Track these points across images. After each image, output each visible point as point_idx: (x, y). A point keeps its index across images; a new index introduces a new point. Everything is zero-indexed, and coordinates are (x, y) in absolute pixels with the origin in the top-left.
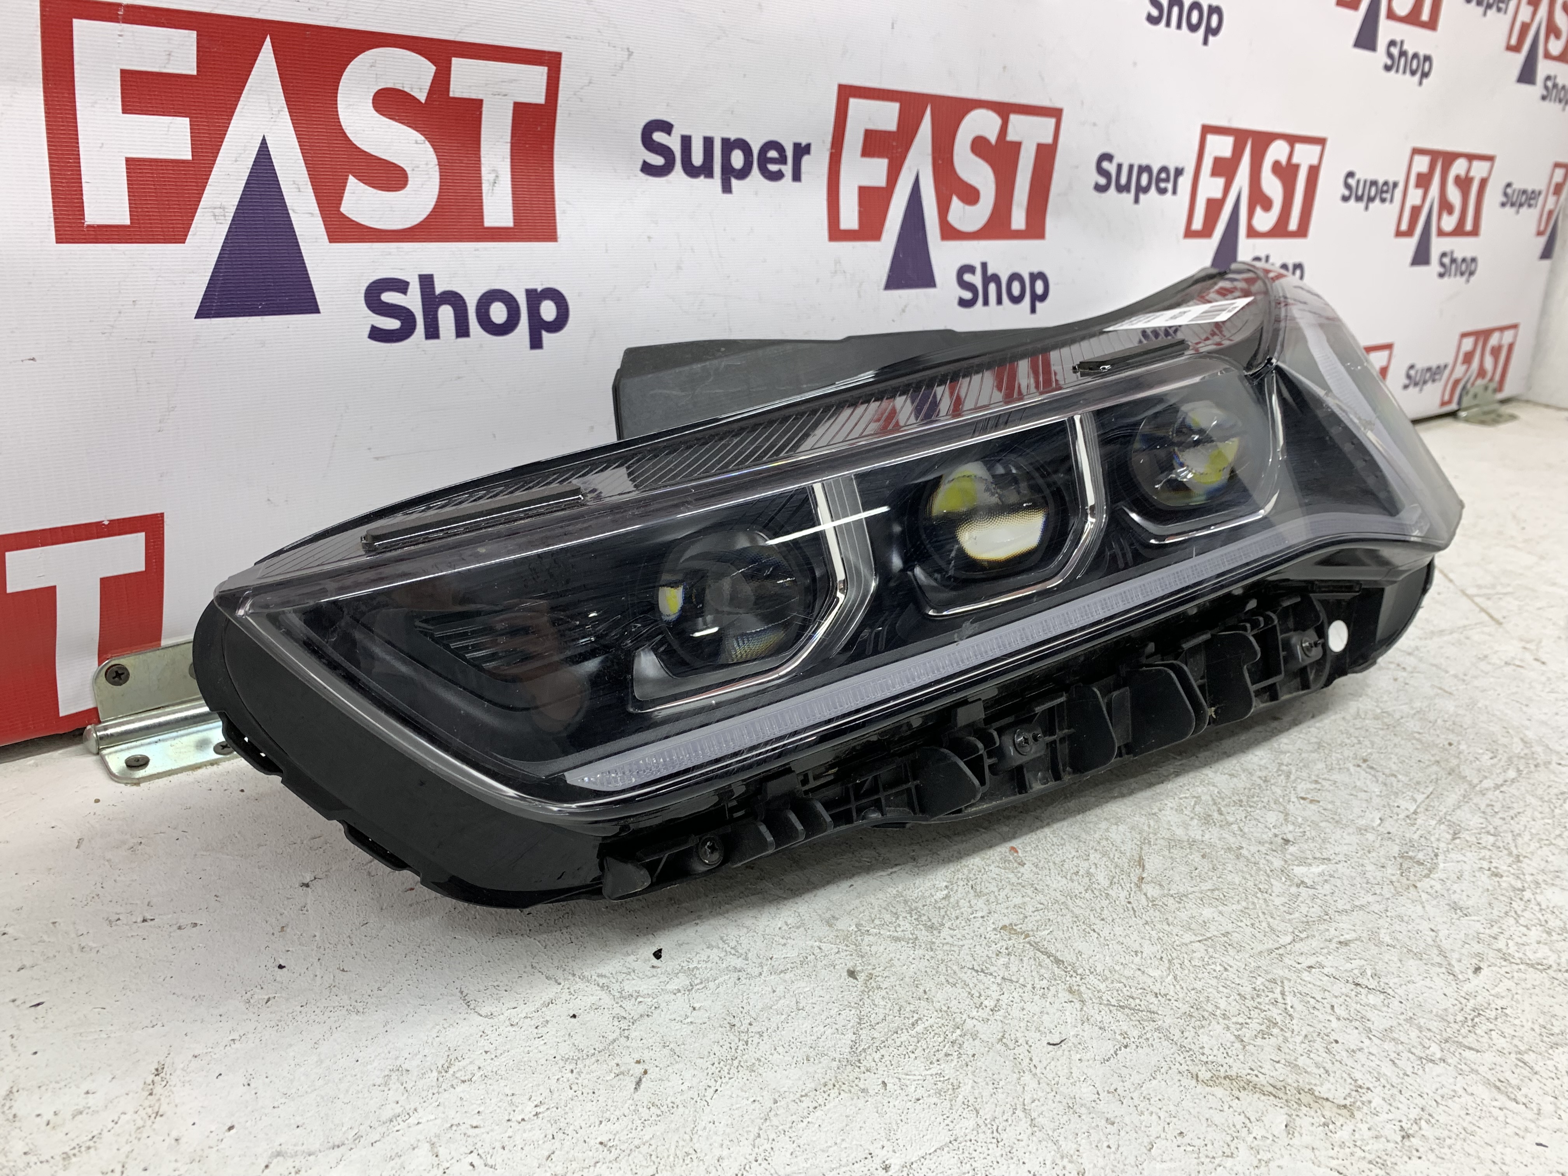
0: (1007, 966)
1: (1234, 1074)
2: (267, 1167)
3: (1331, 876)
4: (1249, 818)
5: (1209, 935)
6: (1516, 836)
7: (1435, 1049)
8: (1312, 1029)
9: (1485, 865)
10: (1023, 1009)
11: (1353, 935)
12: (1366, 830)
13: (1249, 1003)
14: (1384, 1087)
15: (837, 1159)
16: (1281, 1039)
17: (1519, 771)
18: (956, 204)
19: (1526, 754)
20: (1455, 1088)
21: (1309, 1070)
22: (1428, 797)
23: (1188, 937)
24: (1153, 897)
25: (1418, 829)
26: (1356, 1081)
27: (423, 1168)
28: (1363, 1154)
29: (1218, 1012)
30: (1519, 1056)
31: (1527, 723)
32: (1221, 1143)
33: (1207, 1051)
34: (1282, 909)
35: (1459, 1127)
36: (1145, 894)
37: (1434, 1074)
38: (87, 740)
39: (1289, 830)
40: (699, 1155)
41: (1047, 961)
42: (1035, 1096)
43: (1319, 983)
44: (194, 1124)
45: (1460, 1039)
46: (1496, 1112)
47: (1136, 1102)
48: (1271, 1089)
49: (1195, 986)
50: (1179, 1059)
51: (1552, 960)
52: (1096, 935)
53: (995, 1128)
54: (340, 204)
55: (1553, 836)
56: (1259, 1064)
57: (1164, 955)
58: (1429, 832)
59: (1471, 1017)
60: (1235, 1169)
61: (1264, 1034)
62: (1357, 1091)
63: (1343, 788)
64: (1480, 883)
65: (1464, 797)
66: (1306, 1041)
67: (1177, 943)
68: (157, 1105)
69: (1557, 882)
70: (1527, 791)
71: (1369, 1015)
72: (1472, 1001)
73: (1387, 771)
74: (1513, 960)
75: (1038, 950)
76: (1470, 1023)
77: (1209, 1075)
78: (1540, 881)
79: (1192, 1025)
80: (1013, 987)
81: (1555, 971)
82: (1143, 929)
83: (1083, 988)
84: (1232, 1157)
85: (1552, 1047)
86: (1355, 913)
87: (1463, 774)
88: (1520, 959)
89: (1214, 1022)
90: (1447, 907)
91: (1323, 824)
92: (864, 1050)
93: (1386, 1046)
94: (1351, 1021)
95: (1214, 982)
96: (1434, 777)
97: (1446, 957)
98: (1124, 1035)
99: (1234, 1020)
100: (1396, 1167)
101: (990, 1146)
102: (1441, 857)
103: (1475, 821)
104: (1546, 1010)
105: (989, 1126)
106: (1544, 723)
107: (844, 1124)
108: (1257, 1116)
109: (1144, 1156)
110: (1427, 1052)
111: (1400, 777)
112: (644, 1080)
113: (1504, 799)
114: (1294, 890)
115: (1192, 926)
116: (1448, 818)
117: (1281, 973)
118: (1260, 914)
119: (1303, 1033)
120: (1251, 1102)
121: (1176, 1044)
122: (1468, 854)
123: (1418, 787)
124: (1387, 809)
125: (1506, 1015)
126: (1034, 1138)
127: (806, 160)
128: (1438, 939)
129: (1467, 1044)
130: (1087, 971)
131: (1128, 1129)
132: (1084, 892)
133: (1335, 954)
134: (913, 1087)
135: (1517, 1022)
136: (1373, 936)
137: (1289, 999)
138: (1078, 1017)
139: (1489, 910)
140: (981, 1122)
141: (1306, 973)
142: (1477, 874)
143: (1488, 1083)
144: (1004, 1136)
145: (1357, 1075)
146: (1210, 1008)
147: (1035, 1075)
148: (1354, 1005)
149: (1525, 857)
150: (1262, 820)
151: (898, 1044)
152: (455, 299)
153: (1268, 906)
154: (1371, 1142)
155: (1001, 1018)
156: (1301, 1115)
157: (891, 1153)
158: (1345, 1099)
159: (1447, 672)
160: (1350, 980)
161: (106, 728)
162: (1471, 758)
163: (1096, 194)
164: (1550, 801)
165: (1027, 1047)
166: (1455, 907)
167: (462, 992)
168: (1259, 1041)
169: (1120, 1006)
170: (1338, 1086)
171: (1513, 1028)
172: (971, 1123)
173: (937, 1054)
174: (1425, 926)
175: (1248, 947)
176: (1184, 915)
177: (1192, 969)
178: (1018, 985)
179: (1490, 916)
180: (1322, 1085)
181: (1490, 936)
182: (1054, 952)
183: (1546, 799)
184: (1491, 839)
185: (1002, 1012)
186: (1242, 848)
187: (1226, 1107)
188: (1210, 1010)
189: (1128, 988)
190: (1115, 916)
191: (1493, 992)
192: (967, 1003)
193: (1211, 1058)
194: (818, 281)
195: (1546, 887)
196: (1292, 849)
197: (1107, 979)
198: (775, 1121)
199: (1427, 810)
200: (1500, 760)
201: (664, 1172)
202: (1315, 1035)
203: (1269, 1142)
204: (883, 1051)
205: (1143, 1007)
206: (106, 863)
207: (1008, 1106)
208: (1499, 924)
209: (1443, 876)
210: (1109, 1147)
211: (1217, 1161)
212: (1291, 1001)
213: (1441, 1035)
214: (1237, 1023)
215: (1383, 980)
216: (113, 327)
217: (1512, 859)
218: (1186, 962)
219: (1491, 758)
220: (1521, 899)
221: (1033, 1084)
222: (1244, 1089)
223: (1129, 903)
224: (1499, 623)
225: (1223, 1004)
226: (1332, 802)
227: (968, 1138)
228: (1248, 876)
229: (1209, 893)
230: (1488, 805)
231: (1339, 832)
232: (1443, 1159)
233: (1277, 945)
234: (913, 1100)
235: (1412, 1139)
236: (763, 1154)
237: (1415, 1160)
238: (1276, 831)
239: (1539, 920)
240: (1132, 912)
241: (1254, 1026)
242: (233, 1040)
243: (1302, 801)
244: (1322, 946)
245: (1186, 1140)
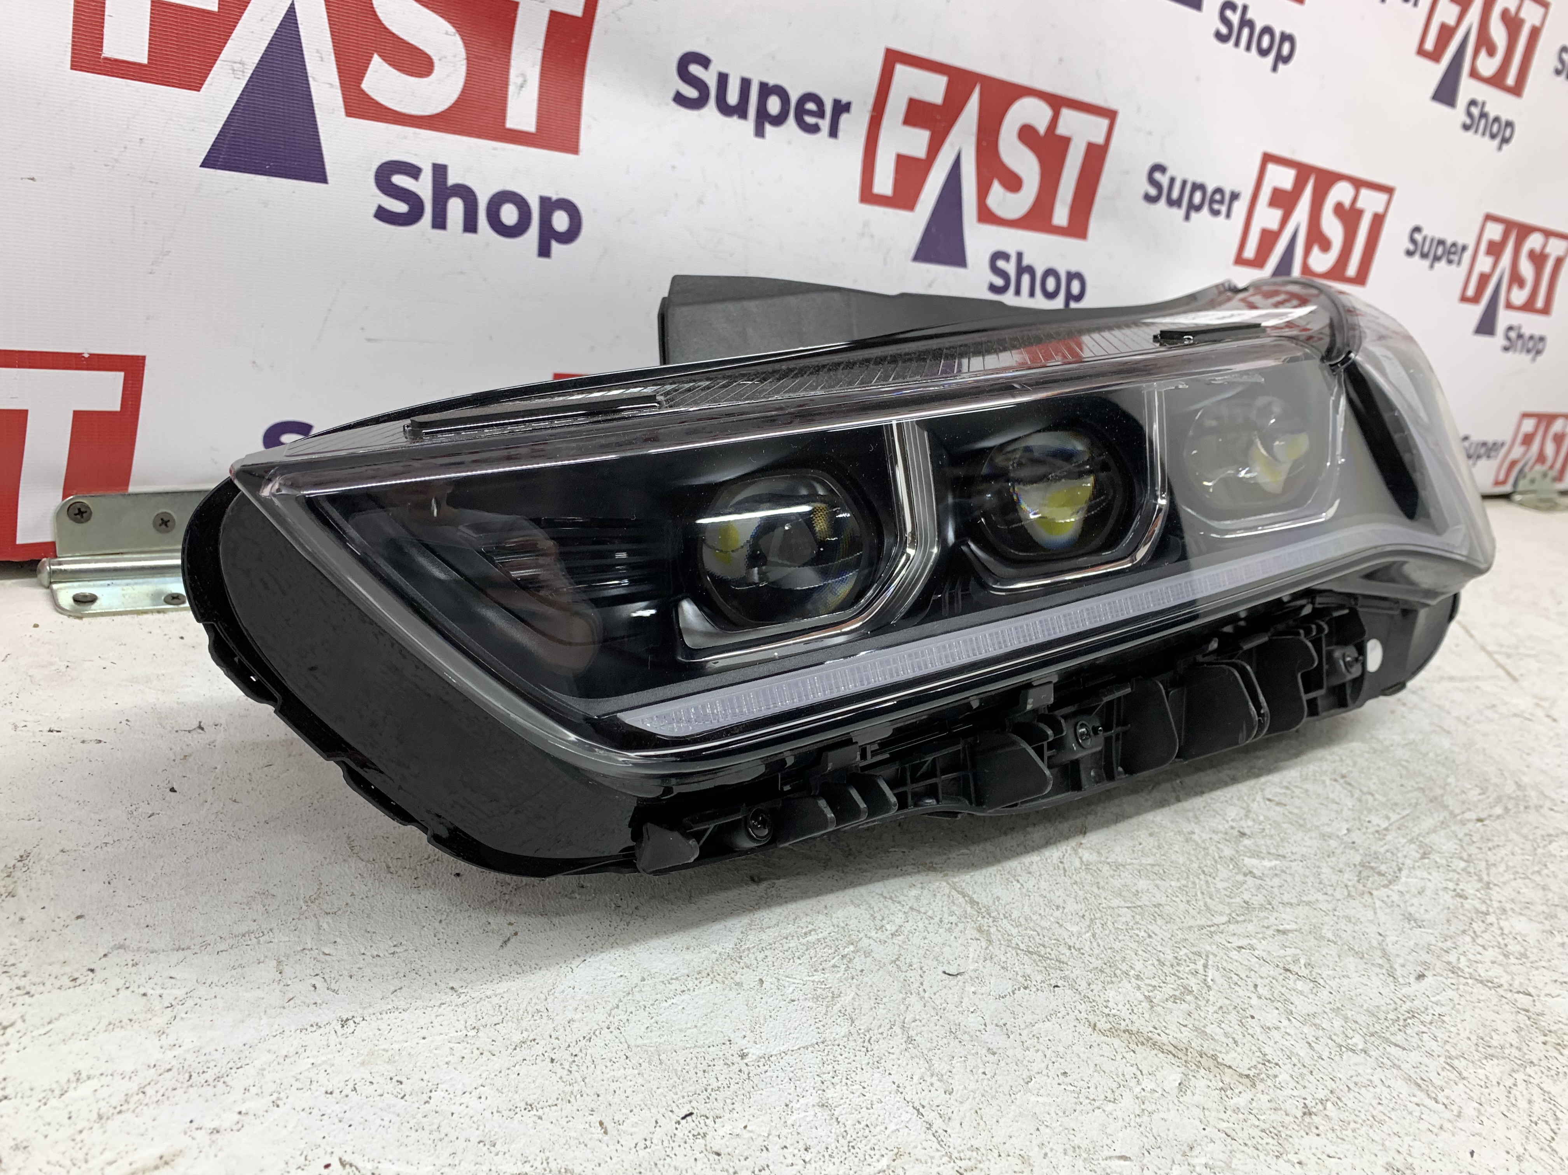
0: (917, 898)
1: (1135, 1029)
2: (105, 955)
3: (1283, 871)
4: (1207, 808)
5: (1139, 903)
6: (1489, 866)
7: (1358, 1041)
8: (1228, 1002)
9: (1451, 885)
10: (925, 938)
11: (1293, 926)
12: (1330, 837)
13: (1167, 969)
14: (1294, 1065)
15: (694, 1040)
16: (1193, 1006)
17: (1507, 810)
18: (997, 188)
19: (1518, 796)
20: (1371, 1078)
21: (1216, 1038)
22: (1403, 817)
23: (1116, 902)
24: (1088, 861)
25: (1385, 844)
26: (1265, 1055)
27: (263, 981)
28: (1257, 1123)
29: (1132, 973)
30: (1449, 1061)
31: (1526, 769)
32: (1106, 1088)
33: (1110, 1005)
34: (1223, 892)
35: (1368, 1114)
36: (1081, 858)
37: (1351, 1062)
38: (40, 572)
39: (1247, 825)
40: (550, 1014)
41: (961, 900)
42: (918, 1017)
43: (1246, 962)
44: (44, 908)
45: (1388, 1035)
46: (1411, 1107)
47: (1024, 1038)
48: (1172, 1049)
49: (1113, 946)
50: (1079, 1007)
51: (1505, 979)
52: (1019, 886)
53: (867, 1038)
54: (362, 80)
55: (1530, 871)
56: (1164, 1024)
57: (1087, 914)
58: (1397, 849)
59: (1404, 1017)
60: (1115, 1113)
61: (1175, 999)
62: (1264, 1064)
63: (1314, 797)
64: (1441, 901)
65: (1443, 823)
66: (1220, 1012)
67: (1104, 905)
68: (12, 886)
69: (1526, 912)
70: (1511, 828)
71: (1294, 999)
72: (1408, 1004)
73: (1365, 790)
74: (1460, 974)
75: (955, 889)
76: (1401, 1023)
77: (1109, 1026)
78: (1508, 909)
79: (1102, 979)
80: (919, 917)
81: (1505, 990)
82: (1070, 888)
83: (993, 930)
84: (1114, 1102)
85: (1486, 1058)
86: (1300, 908)
87: (1446, 803)
88: (1470, 974)
89: (1125, 980)
90: (1401, 917)
91: (1285, 826)
92: (749, 949)
93: (1306, 1029)
94: (1273, 1002)
95: (1134, 946)
96: (1414, 801)
97: (1389, 960)
98: (1027, 977)
99: (1148, 981)
100: (1290, 1140)
101: (858, 1053)
102: (1404, 873)
103: (1450, 846)
104: (1488, 1023)
105: (862, 1036)
106: (1543, 772)
107: (709, 1011)
108: (1150, 1070)
109: (1020, 1087)
110: (1349, 1041)
111: (1377, 796)
112: (513, 940)
113: (1485, 832)
114: (1240, 878)
115: (1123, 893)
116: (1421, 839)
117: (1208, 948)
118: (1199, 894)
119: (1218, 1005)
120: (1145, 1056)
121: (1080, 994)
122: (1435, 874)
123: (1394, 808)
124: (1357, 822)
125: (1443, 1022)
126: (907, 1054)
127: (844, 118)
128: (1384, 944)
129: (1393, 1041)
130: (1002, 916)
131: (1009, 1060)
132: (1015, 846)
133: (1271, 939)
134: (791, 989)
135: (1453, 1029)
136: (1315, 931)
137: (1211, 973)
138: (982, 955)
139: (1446, 926)
140: (853, 1031)
141: (1235, 952)
142: (1440, 893)
143: (1409, 1079)
144: (876, 1047)
145: (1267, 1050)
146: (1124, 967)
147: (922, 998)
148: (1280, 988)
149: (1495, 885)
150: (1221, 812)
151: (786, 948)
152: (467, 194)
153: (1209, 887)
154: (1268, 1112)
155: (900, 943)
156: (1198, 1076)
157: (752, 1043)
158: (1249, 1069)
159: (1448, 713)
160: (1281, 965)
161: (60, 563)
162: (1457, 790)
163: (1145, 205)
164: (1534, 840)
165: (920, 972)
166: (1409, 918)
167: (349, 838)
168: (1170, 1004)
169: (1029, 952)
170: (1245, 1057)
171: (1448, 1034)
172: (844, 1031)
173: (823, 964)
174: (1372, 930)
175: (1178, 920)
176: (1117, 883)
177: (1113, 930)
178: (924, 916)
179: (1446, 932)
180: (1227, 1052)
181: (1442, 949)
182: (971, 893)
183: (1531, 837)
184: (1463, 864)
185: (902, 937)
186: (1193, 833)
187: (1119, 1057)
188: (1124, 969)
189: (1041, 936)
190: (1043, 872)
191: (1433, 999)
192: (867, 923)
193: (1113, 1012)
194: (843, 240)
195: (1513, 915)
196: (1246, 842)
197: (1021, 925)
198: (638, 997)
199: (1399, 829)
200: (1488, 797)
201: (510, 1023)
202: (1230, 1008)
203: (1157, 1095)
204: (767, 953)
205: (1053, 956)
206: (28, 678)
207: (887, 1021)
208: (1454, 940)
209: (1402, 889)
210: (984, 1073)
211: (1097, 1104)
212: (1213, 974)
213: (1368, 1028)
214: (1150, 985)
215: (1316, 970)
216: (116, 160)
217: (1481, 884)
218: (1109, 923)
219: (1480, 794)
220: (1483, 921)
221: (919, 1006)
222: (1143, 1044)
223: (1061, 862)
224: (1515, 679)
225: (1139, 966)
226: (1300, 808)
227: (837, 1043)
228: (1194, 858)
229: (1148, 867)
230: (1466, 835)
231: (1300, 834)
232: (1344, 1140)
233: (1209, 923)
234: (788, 1000)
235: (1313, 1116)
236: (616, 1024)
237: (1312, 1137)
238: (1234, 824)
239: (1499, 943)
240: (1062, 872)
241: (1168, 990)
242: (106, 843)
243: (1268, 803)
244: (1259, 930)
245: (1068, 1080)
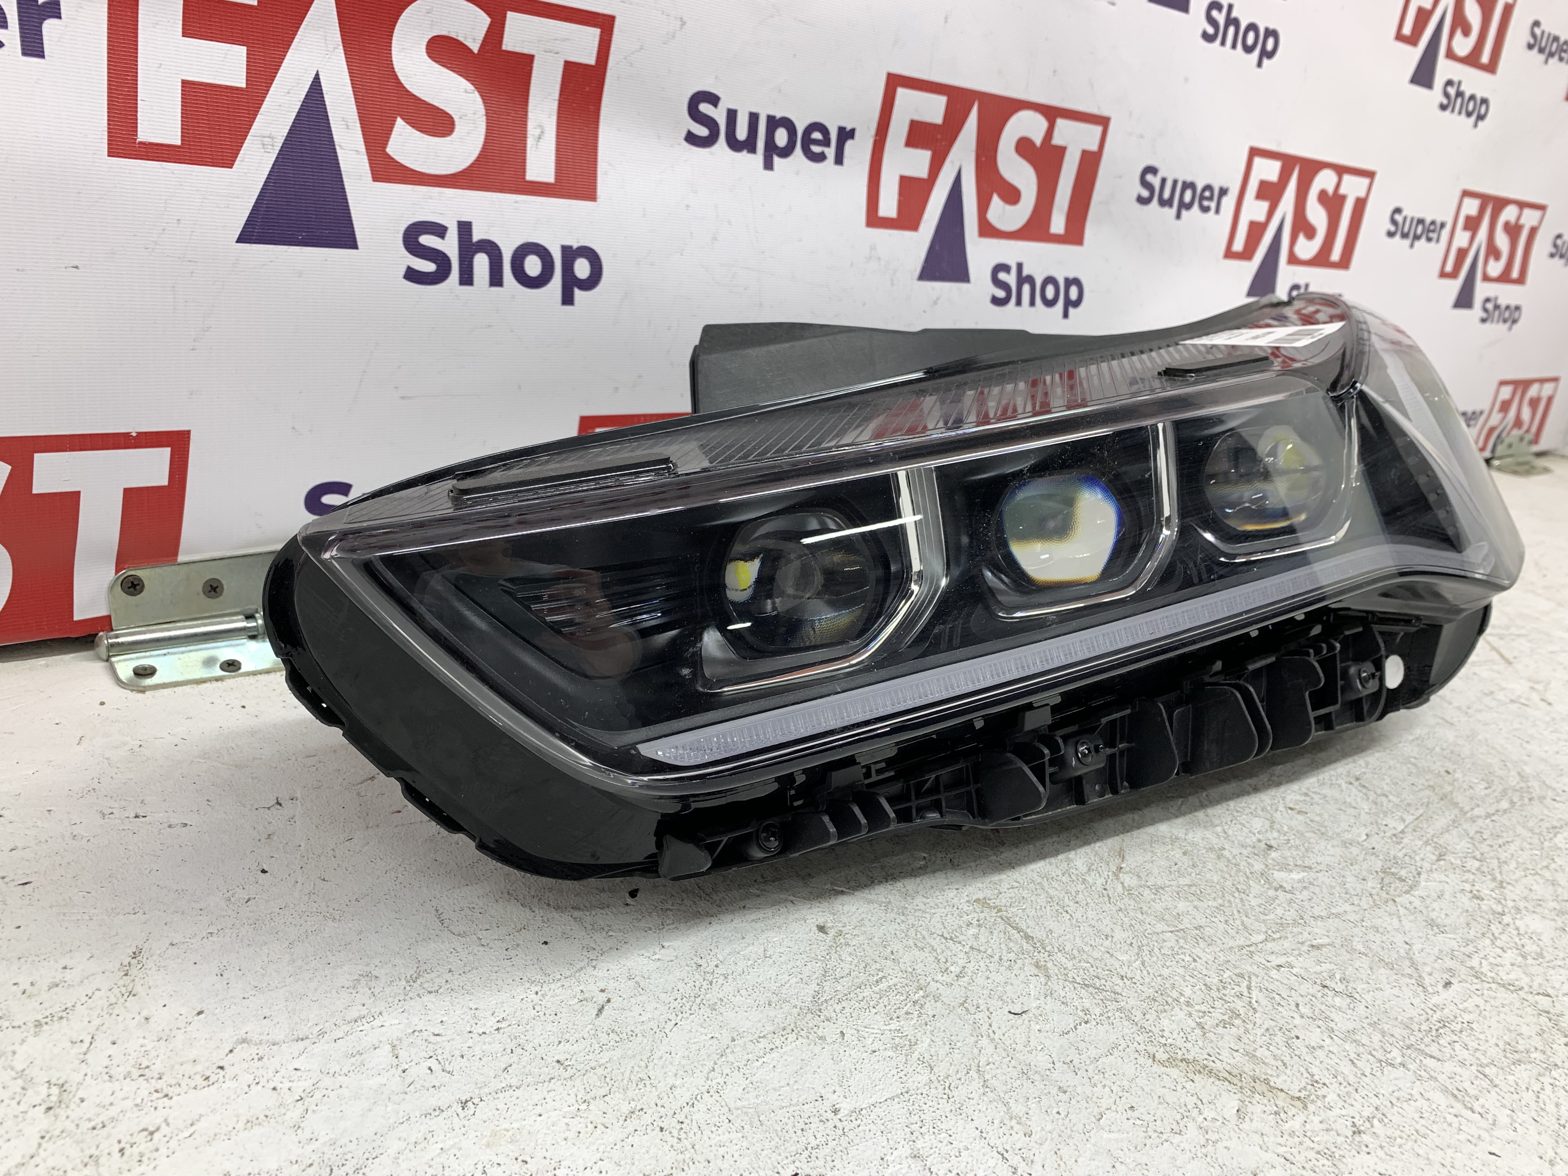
0: (976, 937)
1: (1190, 1057)
2: (231, 1051)
3: (1311, 883)
4: (1234, 822)
5: (1181, 927)
6: (1502, 863)
7: (1396, 1055)
8: (1274, 1023)
9: (1468, 887)
10: (988, 978)
11: (1326, 940)
12: (1351, 844)
13: (1214, 994)
14: (1340, 1084)
15: (788, 1098)
16: (1242, 1029)
17: (1512, 803)
18: (996, 200)
19: (1521, 788)
20: (1412, 1092)
21: (1266, 1061)
22: (1417, 819)
23: (1160, 927)
24: (1129, 886)
25: (1403, 848)
26: (1313, 1076)
27: (382, 1067)
28: (1312, 1145)
29: (1182, 1000)
30: (1480, 1069)
31: (1526, 758)
32: (1171, 1121)
33: (1166, 1034)
34: (1258, 909)
35: (1412, 1128)
36: (1122, 883)
37: (1392, 1077)
38: (98, 646)
39: (1273, 837)
40: (652, 1081)
41: (1017, 936)
42: (991, 1060)
43: (1285, 981)
44: (165, 1006)
45: (1422, 1047)
46: (1450, 1118)
47: (1090, 1074)
48: (1226, 1075)
49: (1163, 972)
50: (1138, 1039)
51: (1524, 981)
52: (1069, 917)
53: (947, 1085)
54: (387, 144)
55: (1539, 866)
56: (1218, 1050)
57: (1134, 941)
58: (1414, 852)
59: (1436, 1027)
60: (1182, 1145)
61: (1225, 1024)
62: (1312, 1085)
63: (1332, 802)
64: (1460, 904)
65: (1454, 821)
66: (1267, 1035)
67: (1149, 931)
68: (131, 985)
69: (1539, 910)
70: (1518, 822)
71: (1333, 1016)
72: (1439, 1013)
73: (1379, 791)
74: (1484, 979)
75: (1009, 925)
76: (1434, 1033)
77: (1166, 1056)
78: (1521, 908)
79: (1155, 1008)
80: (980, 956)
81: (1526, 993)
82: (1116, 915)
83: (1050, 965)
84: (1180, 1134)
85: (1514, 1064)
86: (1330, 920)
87: (1455, 800)
88: (1493, 978)
89: (1177, 1008)
90: (1425, 924)
91: (1308, 835)
92: (826, 1001)
93: (1347, 1046)
94: (1315, 1020)
95: (1181, 971)
96: (1425, 800)
97: (1417, 969)
98: (1086, 1011)
99: (1197, 1007)
100: (1344, 1160)
101: (940, 1101)
102: (1424, 876)
103: (1463, 845)
104: (1512, 1028)
105: (942, 1083)
106: (1542, 760)
107: (799, 1067)
108: (1210, 1099)
109: (1093, 1125)
110: (1388, 1056)
111: (1391, 797)
112: (606, 1008)
113: (1494, 828)
114: (1271, 893)
115: (1166, 917)
116: (1435, 840)
117: (1250, 969)
118: (1235, 912)
119: (1265, 1026)
120: (1204, 1085)
121: (1137, 1024)
122: (1451, 876)
123: (1408, 809)
124: (1374, 826)
125: (1472, 1029)
126: (985, 1098)
128: (1411, 953)
129: (1428, 1052)
130: (1056, 949)
131: (1079, 1098)
132: (1061, 875)
133: (1307, 956)
134: (871, 1040)
135: (1482, 1036)
136: (1347, 943)
137: (1255, 994)
138: (1042, 991)
139: (1466, 930)
140: (934, 1078)
141: (1275, 971)
142: (1458, 895)
143: (1445, 1090)
144: (955, 1093)
145: (1314, 1070)
146: (1175, 994)
147: (993, 1040)
148: (1319, 1006)
149: (1509, 883)
150: (1247, 825)
151: (860, 998)
152: (491, 249)
153: (1244, 905)
154: (1321, 1133)
155: (965, 985)
156: (1254, 1102)
157: (842, 1097)
158: (1300, 1091)
159: (1450, 703)
160: (1319, 981)
161: (117, 637)
162: (1465, 786)
163: (1138, 206)
164: (1540, 834)
165: (988, 1013)
166: (1432, 924)
167: (437, 911)
168: (1220, 1030)
169: (1085, 985)
170: (1294, 1079)
171: (1477, 1042)
172: (924, 1079)
173: (897, 1011)
174: (1399, 939)
175: (1219, 942)
176: (1158, 907)
177: (1160, 957)
178: (985, 955)
179: (1467, 936)
180: (1278, 1076)
181: (1464, 954)
182: (1024, 928)
183: (1537, 831)
184: (1477, 864)
185: (966, 979)
186: (1224, 849)
187: (1179, 1088)
188: (1174, 996)
189: (1095, 968)
190: (1089, 900)
191: (1460, 1006)
192: (933, 967)
193: (1170, 1041)
194: (852, 265)
195: (1527, 913)
196: (1274, 854)
197: (1075, 958)
198: (731, 1058)
199: (1414, 830)
200: (1494, 791)
201: (617, 1094)
202: (1276, 1029)
203: (1218, 1123)
204: (844, 1004)
205: (1108, 988)
206: (106, 761)
207: (963, 1066)
208: (1475, 944)
209: (1424, 894)
210: (1058, 1113)
211: (1165, 1137)
212: (1257, 996)
213: (1404, 1041)
214: (1200, 1011)
215: (1351, 985)
216: (156, 243)
217: (1495, 884)
218: (1156, 950)
219: (1486, 788)
220: (1500, 923)
221: (990, 1049)
222: (1200, 1072)
223: (1105, 889)
224: (1510, 663)
225: (1188, 992)
226: (1320, 815)
227: (919, 1092)
228: (1227, 876)
229: (1186, 888)
230: (1477, 832)
231: (1323, 843)
232: (1392, 1156)
233: (1248, 943)
234: (869, 1051)
235: (1362, 1135)
236: (715, 1087)
237: (1363, 1155)
238: (1260, 837)
239: (1516, 944)
240: (1106, 899)
241: (1217, 1015)
242: (211, 933)
243: (1290, 811)
244: (1293, 947)
245: (1136, 1114)
